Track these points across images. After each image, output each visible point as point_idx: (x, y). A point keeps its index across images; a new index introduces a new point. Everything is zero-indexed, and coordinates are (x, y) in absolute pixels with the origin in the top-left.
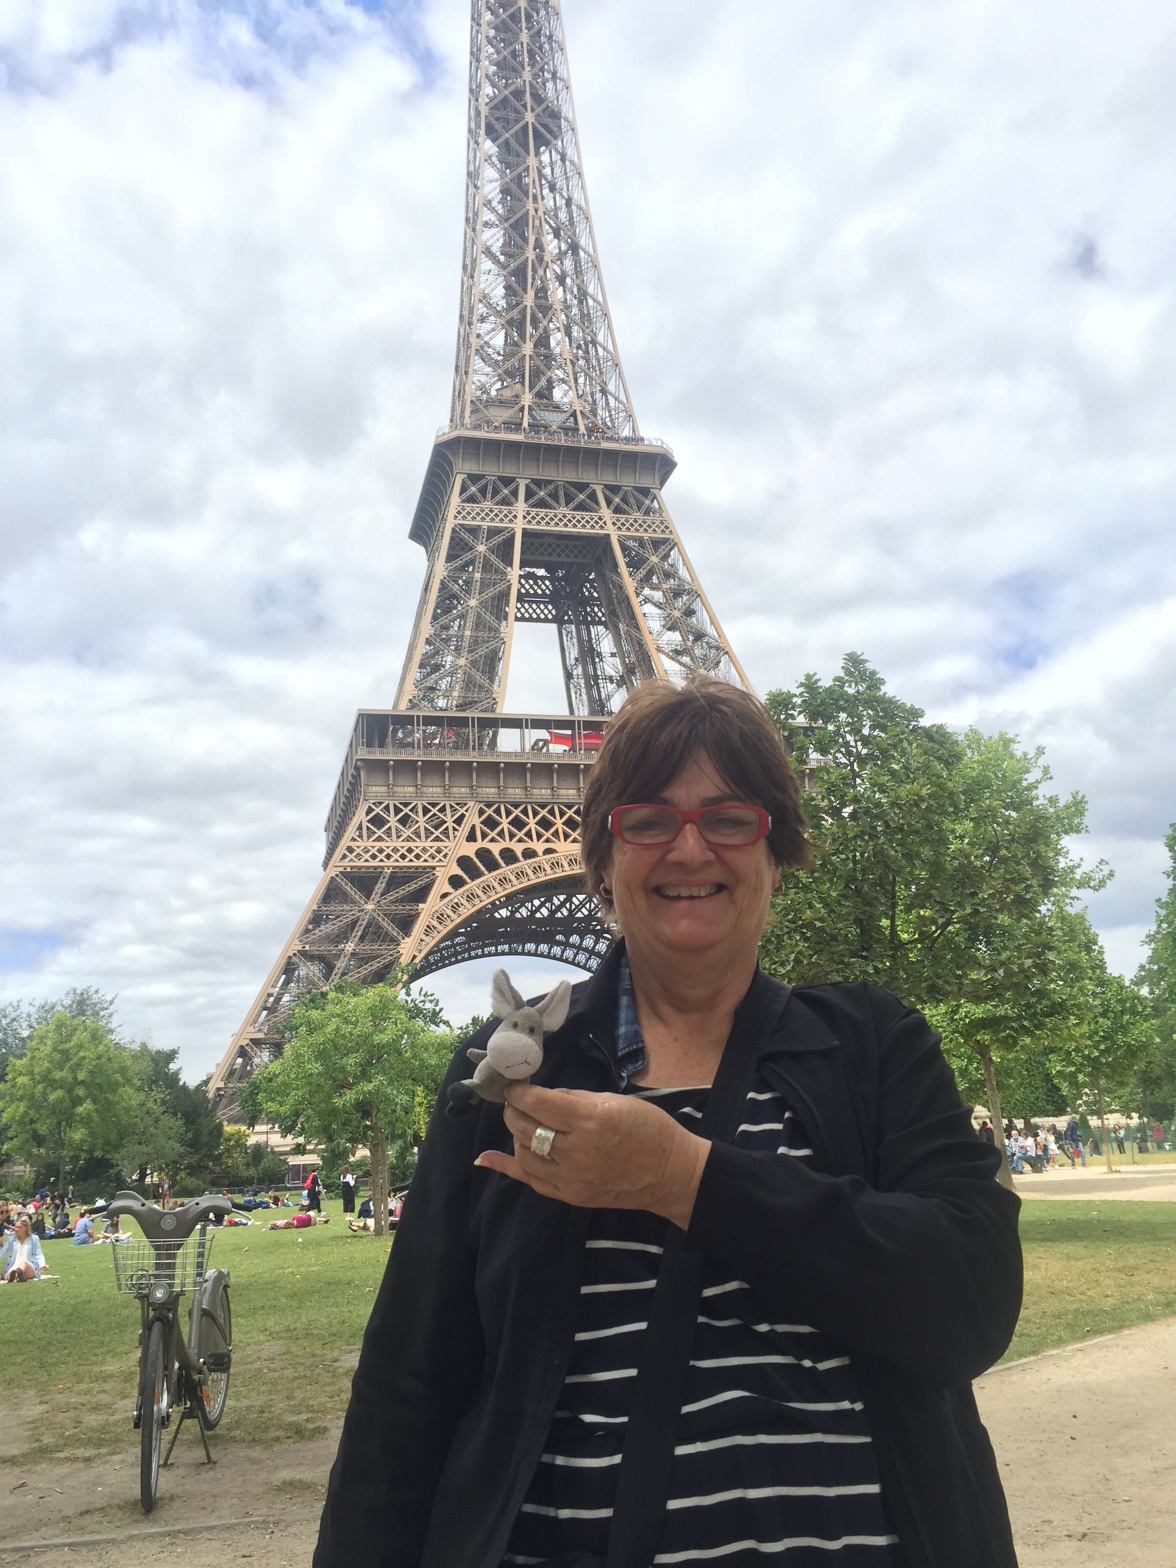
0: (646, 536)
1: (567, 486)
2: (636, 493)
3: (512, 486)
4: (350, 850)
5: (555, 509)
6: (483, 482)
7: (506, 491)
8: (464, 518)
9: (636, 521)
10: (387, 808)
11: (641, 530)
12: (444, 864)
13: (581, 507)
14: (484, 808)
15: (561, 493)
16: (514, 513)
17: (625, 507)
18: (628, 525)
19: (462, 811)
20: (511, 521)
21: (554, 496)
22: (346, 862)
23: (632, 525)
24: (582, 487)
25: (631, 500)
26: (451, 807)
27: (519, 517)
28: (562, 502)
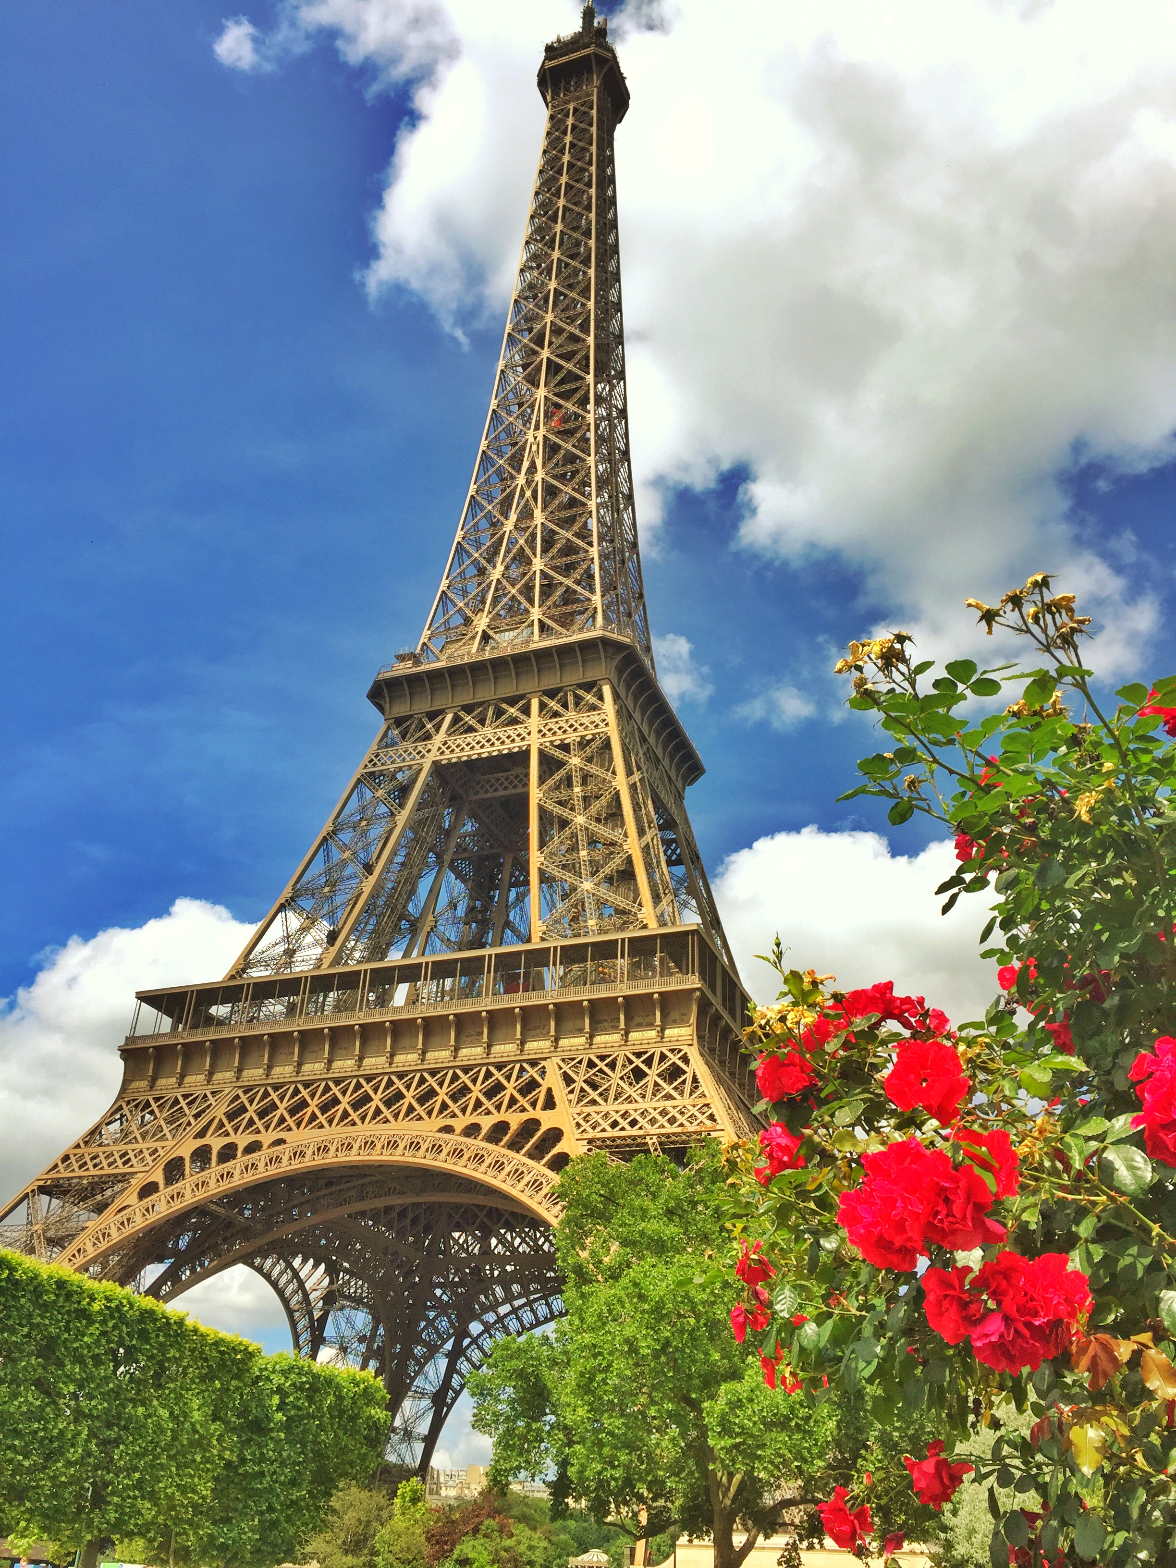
0: (572, 738)
1: (500, 703)
2: (579, 691)
3: (440, 718)
4: (66, 1158)
5: (476, 731)
6: (408, 723)
7: (430, 726)
8: (374, 765)
9: (566, 722)
10: (136, 1106)
12: (147, 1168)
13: (514, 721)
14: (241, 1095)
15: (490, 712)
16: (429, 747)
17: (561, 710)
18: (555, 729)
19: (212, 1100)
20: (423, 757)
21: (481, 717)
22: (53, 1175)
23: (561, 728)
24: (516, 700)
25: (571, 699)
26: (205, 1096)
27: (434, 749)
28: (488, 722)
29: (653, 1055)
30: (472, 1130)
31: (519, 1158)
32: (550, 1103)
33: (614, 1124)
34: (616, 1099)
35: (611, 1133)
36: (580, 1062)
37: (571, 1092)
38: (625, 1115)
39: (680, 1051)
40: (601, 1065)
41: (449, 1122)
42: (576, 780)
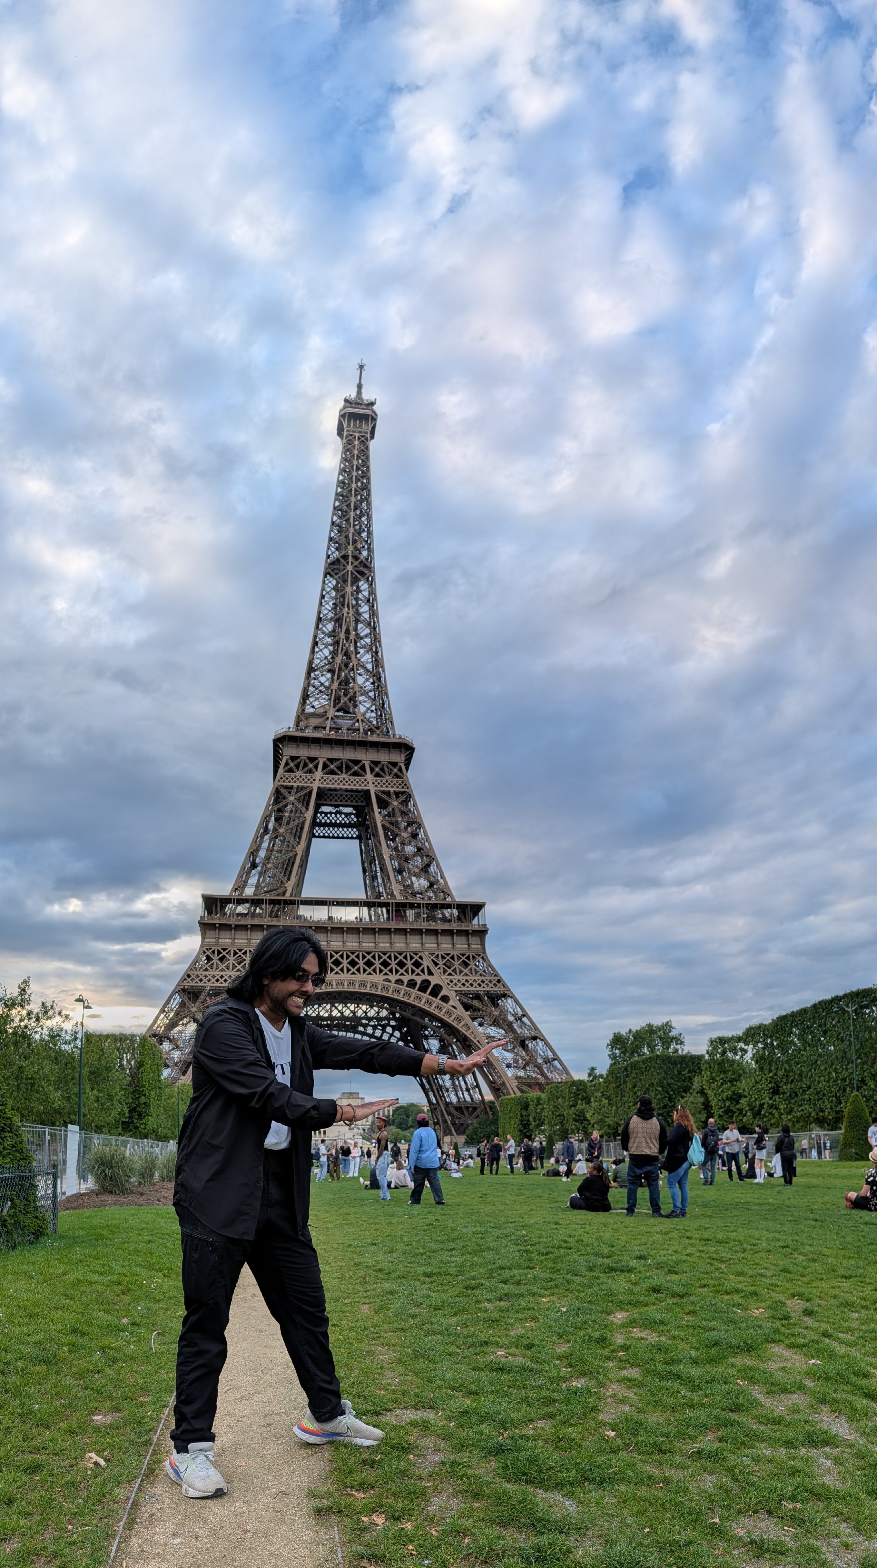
0: (392, 790)
1: (348, 762)
2: (389, 765)
3: (316, 762)
4: (189, 976)
5: (339, 775)
6: (298, 760)
7: (311, 766)
8: (284, 781)
9: (387, 781)
11: (390, 786)
13: (355, 774)
15: (344, 766)
16: (315, 778)
17: (382, 773)
18: (381, 784)
20: (311, 783)
21: (340, 768)
22: (185, 983)
23: (384, 784)
24: (356, 762)
25: (386, 769)
27: (317, 780)
28: (344, 771)
29: (469, 955)
30: (399, 982)
31: (426, 996)
32: (430, 973)
33: (464, 985)
34: (460, 974)
35: (463, 988)
36: (438, 955)
37: (439, 968)
38: (467, 981)
39: (479, 955)
40: (448, 958)
41: (386, 977)
42: (398, 814)
